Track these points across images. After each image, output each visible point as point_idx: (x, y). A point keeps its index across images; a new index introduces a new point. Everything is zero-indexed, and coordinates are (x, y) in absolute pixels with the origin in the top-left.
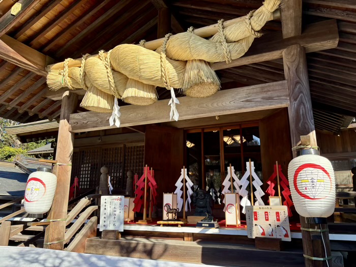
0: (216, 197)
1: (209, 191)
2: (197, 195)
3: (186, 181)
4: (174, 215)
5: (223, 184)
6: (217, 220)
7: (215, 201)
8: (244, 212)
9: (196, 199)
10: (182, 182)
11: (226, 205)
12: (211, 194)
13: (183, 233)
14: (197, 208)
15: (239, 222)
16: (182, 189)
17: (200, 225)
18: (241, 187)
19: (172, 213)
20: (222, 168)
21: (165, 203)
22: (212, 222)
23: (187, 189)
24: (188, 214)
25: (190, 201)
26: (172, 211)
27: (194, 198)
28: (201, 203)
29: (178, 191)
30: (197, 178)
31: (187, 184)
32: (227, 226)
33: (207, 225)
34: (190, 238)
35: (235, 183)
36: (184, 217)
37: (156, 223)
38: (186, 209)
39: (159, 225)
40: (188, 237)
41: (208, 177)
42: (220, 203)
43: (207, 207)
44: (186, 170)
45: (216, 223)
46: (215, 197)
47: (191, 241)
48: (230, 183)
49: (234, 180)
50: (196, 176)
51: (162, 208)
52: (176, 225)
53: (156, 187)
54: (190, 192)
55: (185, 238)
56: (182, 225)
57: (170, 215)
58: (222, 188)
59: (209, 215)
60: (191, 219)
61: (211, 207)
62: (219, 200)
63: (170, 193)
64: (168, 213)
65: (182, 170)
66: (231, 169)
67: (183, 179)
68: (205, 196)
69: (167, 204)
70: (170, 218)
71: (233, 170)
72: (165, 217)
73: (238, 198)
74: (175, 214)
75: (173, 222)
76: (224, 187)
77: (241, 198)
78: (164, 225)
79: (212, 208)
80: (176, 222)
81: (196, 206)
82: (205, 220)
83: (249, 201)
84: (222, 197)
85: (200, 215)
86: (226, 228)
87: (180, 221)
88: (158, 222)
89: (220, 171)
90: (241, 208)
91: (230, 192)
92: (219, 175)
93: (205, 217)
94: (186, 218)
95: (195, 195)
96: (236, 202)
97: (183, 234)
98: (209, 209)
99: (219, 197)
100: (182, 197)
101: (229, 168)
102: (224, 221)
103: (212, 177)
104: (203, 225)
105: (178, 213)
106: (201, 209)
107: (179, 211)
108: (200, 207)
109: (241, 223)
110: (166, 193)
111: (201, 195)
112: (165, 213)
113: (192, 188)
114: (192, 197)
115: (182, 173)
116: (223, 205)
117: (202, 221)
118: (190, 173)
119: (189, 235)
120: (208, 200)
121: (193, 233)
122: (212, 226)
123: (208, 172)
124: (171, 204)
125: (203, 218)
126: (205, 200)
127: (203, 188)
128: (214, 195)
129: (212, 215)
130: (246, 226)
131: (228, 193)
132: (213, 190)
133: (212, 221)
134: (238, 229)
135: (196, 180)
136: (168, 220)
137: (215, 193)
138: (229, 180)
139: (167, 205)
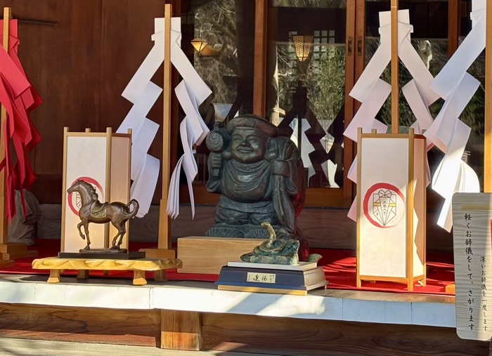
0: (318, 157)
1: (285, 129)
2: (227, 144)
3: (176, 78)
4: (114, 231)
5: (355, 93)
6: (317, 257)
7: (312, 173)
8: (444, 220)
9: (224, 160)
10: (157, 79)
11: (363, 191)
12: (294, 138)
13: (158, 312)
14: (224, 202)
15: (419, 269)
16: (155, 114)
17: (233, 277)
18: (436, 107)
19: (106, 221)
20: (354, 22)
21: (69, 180)
22: (295, 264)
23: (178, 114)
24: (181, 227)
25: (192, 172)
26: (104, 214)
27: (213, 159)
28: (246, 178)
29: (138, 125)
30: (230, 73)
31: (180, 91)
32: (364, 283)
33: (271, 278)
34: (186, 336)
35: (409, 91)
36: (163, 243)
37: (29, 269)
38: (172, 205)
39: (43, 276)
40: (180, 331)
41: (283, 66)
42: (333, 184)
43: (270, 199)
44: (177, 22)
45: (311, 270)
46: (312, 156)
47: (192, 347)
48: (385, 90)
49: (405, 76)
50: (229, 61)
51: (58, 199)
52: (125, 278)
53: (30, 101)
54: (194, 128)
55: (166, 336)
56: (151, 278)
57: (97, 231)
58: (348, 110)
59: (279, 235)
60: (193, 252)
61: (292, 198)
62: (331, 168)
63: (99, 128)
64: (86, 221)
65: (159, 23)
66: (395, 22)
67: (162, 67)
68: (265, 148)
69: (80, 181)
70: (98, 243)
71: (406, 29)
72: (72, 238)
73: (421, 160)
74: (121, 226)
75: (107, 265)
76: (356, 105)
77: (434, 156)
78: (68, 276)
79: (297, 202)
80: (125, 264)
81: (218, 192)
82: (260, 253)
83: (470, 173)
84: (346, 153)
85: (241, 235)
86: (359, 295)
87: (142, 257)
88: (38, 264)
89: (340, 38)
90: (433, 202)
91: (382, 128)
92: (340, 57)
93: (259, 243)
94: (173, 245)
95: (217, 141)
96: (411, 178)
97: (155, 319)
98: (282, 206)
99: (332, 156)
100: (155, 150)
101: (384, 17)
102: (347, 262)
103: (302, 67)
104: (251, 277)
105: (135, 222)
106: (246, 208)
107: (141, 214)
108: (240, 200)
109: (431, 272)
110: (78, 128)
111: (247, 144)
112: (71, 221)
113: (206, 111)
114: (202, 150)
115: (158, 37)
116: (348, 190)
117: (245, 258)
118: (198, 46)
119: (180, 320)
120: (279, 166)
121: (202, 316)
122: (290, 281)
123: (286, 38)
124: (103, 183)
125: (250, 245)
126: (264, 164)
127: (258, 111)
128: (307, 148)
129: (296, 234)
130: (450, 287)
131: (374, 135)
132: (306, 126)
133: (295, 259)
134: (411, 298)
135: (227, 80)
136: (86, 254)
137: (315, 136)
138: (385, 77)
139: (85, 183)
